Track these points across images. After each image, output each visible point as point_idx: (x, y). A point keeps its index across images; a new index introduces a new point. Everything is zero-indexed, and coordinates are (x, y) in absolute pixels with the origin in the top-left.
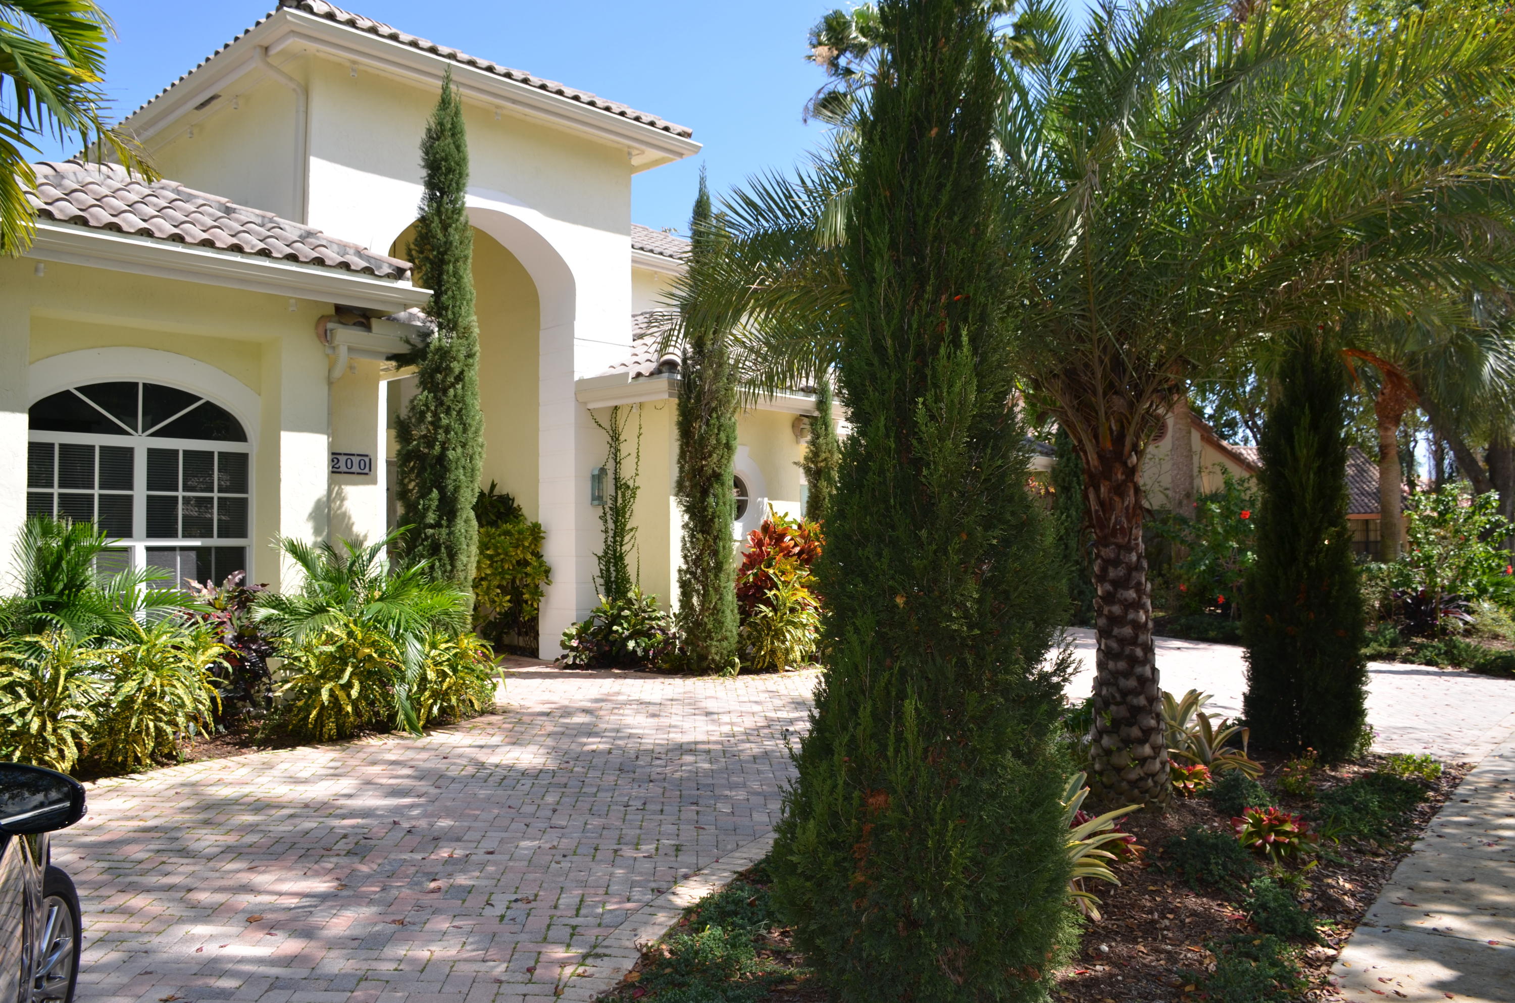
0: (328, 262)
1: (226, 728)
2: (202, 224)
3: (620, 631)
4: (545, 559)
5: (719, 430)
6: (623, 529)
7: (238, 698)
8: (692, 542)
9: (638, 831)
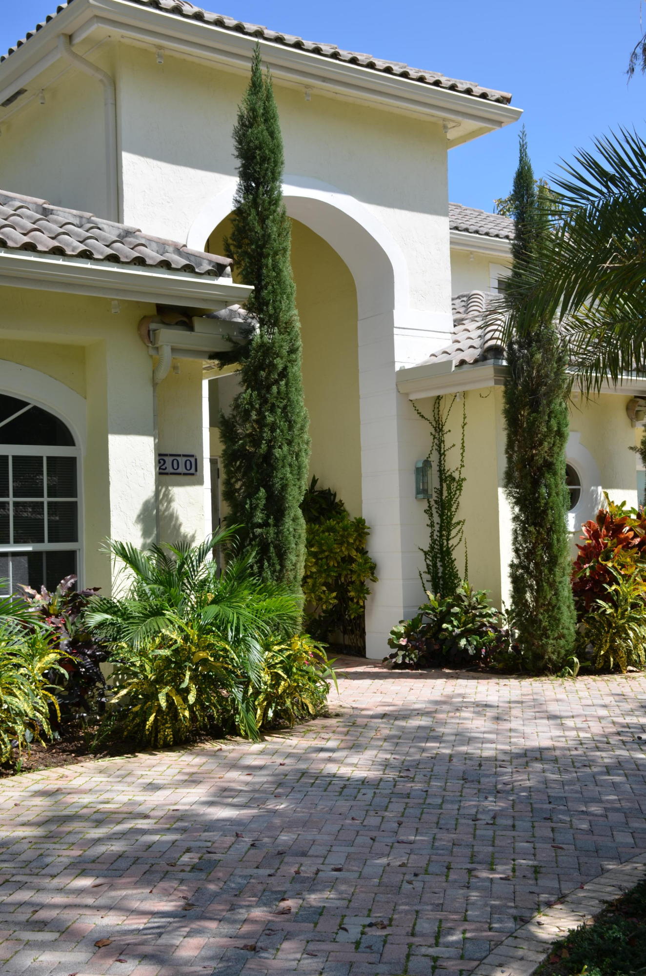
0: (149, 262)
1: (60, 734)
2: (22, 228)
3: (451, 628)
4: (370, 555)
5: (549, 417)
6: (449, 523)
7: (74, 705)
8: (523, 535)
9: (490, 849)
